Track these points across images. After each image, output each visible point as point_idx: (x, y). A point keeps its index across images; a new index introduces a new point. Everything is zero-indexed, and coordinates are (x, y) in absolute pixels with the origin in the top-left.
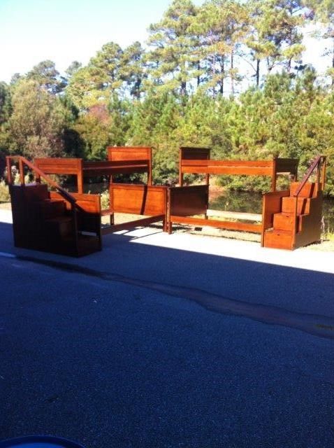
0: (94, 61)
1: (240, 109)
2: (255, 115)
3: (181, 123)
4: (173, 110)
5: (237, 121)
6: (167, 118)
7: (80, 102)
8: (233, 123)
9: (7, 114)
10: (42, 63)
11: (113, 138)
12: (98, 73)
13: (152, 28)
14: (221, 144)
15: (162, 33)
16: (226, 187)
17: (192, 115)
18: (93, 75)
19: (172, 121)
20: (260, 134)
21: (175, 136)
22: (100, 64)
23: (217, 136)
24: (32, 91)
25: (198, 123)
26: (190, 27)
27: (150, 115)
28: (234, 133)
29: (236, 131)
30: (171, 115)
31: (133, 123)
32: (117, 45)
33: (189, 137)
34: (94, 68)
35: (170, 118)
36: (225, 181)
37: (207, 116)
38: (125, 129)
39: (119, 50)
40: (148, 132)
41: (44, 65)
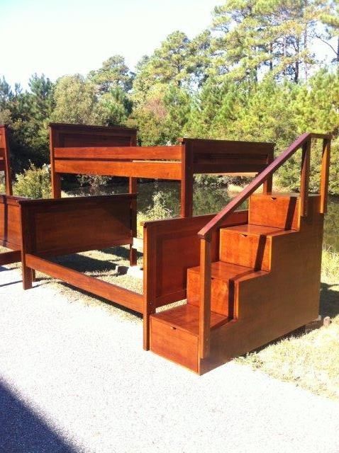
0: (158, 52)
1: (309, 95)
2: (325, 101)
3: (241, 114)
4: (234, 100)
5: (305, 109)
6: (227, 110)
7: (145, 96)
8: (299, 112)
9: (50, 109)
10: (110, 59)
11: (167, 133)
12: (161, 65)
13: (217, 11)
14: (284, 137)
15: (228, 16)
16: (288, 188)
17: (254, 104)
18: (156, 67)
19: (232, 113)
20: (331, 125)
21: (235, 129)
22: (164, 55)
23: (280, 128)
24: (75, 83)
25: (261, 113)
26: (256, 6)
27: (208, 106)
28: (300, 123)
29: (302, 121)
30: (231, 105)
31: (191, 116)
32: (183, 34)
33: (249, 130)
34: (157, 59)
35: (230, 109)
36: (287, 181)
37: (271, 104)
38: (182, 124)
39: (185, 40)
40: (205, 126)
41: (113, 61)
